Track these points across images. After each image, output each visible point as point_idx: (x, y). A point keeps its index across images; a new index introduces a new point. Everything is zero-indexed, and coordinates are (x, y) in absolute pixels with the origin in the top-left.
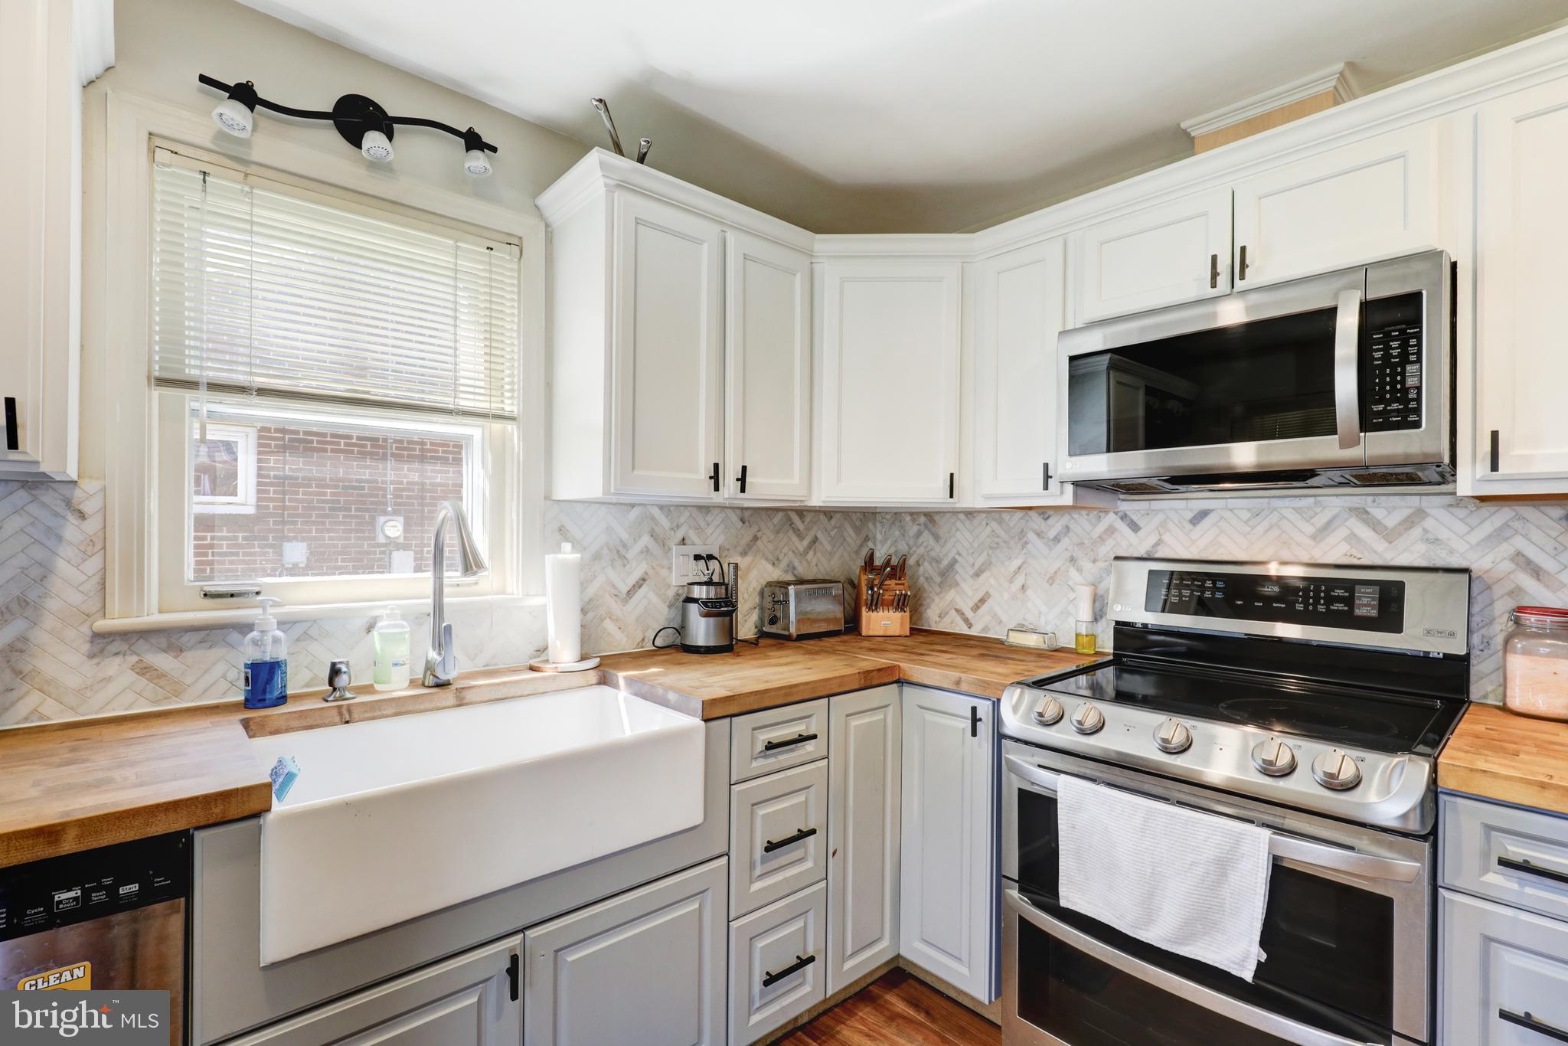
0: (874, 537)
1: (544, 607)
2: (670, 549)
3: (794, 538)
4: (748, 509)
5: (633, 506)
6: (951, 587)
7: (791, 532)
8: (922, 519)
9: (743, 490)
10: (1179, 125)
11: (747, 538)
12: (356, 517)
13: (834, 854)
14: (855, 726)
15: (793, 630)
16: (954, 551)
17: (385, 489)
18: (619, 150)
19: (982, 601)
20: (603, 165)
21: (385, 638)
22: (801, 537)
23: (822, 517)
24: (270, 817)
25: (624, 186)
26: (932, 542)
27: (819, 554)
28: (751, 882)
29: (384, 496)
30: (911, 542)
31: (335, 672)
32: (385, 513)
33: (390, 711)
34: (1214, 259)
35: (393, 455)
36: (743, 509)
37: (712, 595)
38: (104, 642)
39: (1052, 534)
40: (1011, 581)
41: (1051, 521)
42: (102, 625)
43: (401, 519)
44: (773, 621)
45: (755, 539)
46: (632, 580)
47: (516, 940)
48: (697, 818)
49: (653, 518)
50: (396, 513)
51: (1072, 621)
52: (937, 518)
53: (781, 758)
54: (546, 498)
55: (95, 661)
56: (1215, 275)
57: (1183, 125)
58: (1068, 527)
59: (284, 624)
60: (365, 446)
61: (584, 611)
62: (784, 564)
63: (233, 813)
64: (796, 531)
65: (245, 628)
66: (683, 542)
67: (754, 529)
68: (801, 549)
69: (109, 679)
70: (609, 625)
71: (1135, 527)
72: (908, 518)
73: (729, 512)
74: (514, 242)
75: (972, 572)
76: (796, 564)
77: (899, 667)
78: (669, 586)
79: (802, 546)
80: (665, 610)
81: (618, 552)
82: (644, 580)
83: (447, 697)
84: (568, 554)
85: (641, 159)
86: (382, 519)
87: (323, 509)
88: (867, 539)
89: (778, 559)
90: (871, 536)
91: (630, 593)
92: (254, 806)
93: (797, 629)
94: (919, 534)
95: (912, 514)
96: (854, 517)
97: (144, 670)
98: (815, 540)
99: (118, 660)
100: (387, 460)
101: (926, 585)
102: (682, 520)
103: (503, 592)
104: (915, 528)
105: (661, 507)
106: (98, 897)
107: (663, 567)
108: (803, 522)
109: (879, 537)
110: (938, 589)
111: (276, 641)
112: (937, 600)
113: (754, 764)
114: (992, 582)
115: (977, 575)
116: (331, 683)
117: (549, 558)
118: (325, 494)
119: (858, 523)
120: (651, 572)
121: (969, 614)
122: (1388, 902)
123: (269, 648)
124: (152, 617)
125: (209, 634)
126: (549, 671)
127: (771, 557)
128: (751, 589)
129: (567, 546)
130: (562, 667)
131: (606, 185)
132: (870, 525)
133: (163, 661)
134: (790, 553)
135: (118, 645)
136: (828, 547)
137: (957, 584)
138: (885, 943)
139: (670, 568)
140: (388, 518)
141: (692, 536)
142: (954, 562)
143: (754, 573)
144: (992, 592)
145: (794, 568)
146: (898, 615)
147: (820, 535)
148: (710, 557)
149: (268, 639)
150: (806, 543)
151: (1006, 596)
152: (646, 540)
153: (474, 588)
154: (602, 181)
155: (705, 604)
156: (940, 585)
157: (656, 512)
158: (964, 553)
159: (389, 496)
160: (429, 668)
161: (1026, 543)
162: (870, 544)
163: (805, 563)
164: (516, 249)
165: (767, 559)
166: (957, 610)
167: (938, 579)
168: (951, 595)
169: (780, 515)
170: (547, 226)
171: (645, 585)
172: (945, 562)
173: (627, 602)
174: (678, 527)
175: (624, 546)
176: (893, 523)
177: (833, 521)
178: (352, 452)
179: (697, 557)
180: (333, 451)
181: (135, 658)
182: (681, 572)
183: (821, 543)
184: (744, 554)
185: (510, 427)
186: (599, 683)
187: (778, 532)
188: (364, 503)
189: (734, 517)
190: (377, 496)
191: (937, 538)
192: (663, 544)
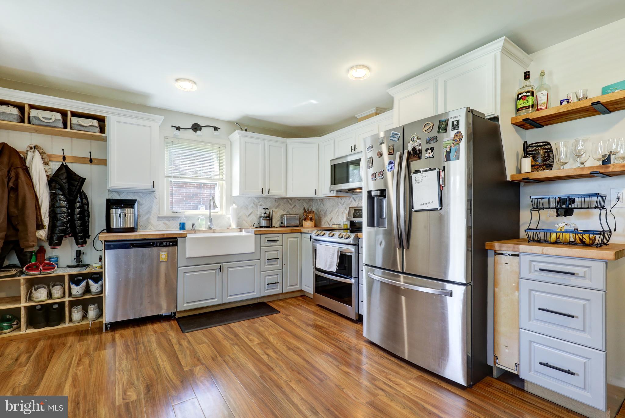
0: (312, 205)
1: (230, 217)
2: (258, 207)
3: (289, 205)
4: (276, 198)
5: (249, 197)
6: (326, 216)
7: (288, 204)
8: (321, 201)
9: (269, 194)
10: (355, 116)
11: (277, 205)
12: (192, 206)
13: (284, 265)
14: (289, 241)
15: (285, 225)
16: (326, 208)
17: (200, 197)
18: (242, 130)
19: (331, 219)
20: (238, 133)
21: (201, 220)
22: (291, 205)
23: (297, 200)
24: (187, 238)
25: (243, 136)
26: (323, 206)
27: (296, 209)
28: (265, 266)
29: (200, 200)
30: (319, 206)
31: (193, 225)
32: (200, 204)
33: (202, 232)
34: (351, 147)
35: (202, 187)
36: (275, 198)
37: (266, 216)
38: (160, 218)
39: (342, 203)
40: (336, 214)
41: (342, 200)
42: (159, 216)
43: (205, 206)
44: (282, 223)
45: (279, 205)
46: (249, 213)
47: (221, 264)
48: (253, 251)
49: (254, 200)
50: (203, 204)
51: (342, 221)
52: (323, 200)
53: (271, 244)
54: (231, 196)
55: (158, 221)
56: (352, 149)
57: (356, 116)
58: (345, 201)
59: (186, 217)
60: (194, 185)
61: (239, 219)
62: (287, 211)
63: (183, 236)
64: (290, 203)
65: (178, 217)
66: (261, 205)
67: (279, 203)
68: (291, 208)
69: (159, 225)
70: (244, 222)
71: (355, 201)
72: (318, 200)
73: (272, 199)
74: (224, 146)
75: (329, 212)
76: (290, 211)
77: (301, 230)
78: (258, 215)
79: (291, 207)
80: (257, 220)
81: (246, 207)
82: (252, 213)
83: (211, 231)
84: (235, 206)
85: (246, 131)
86: (199, 206)
87: (183, 203)
88: (310, 206)
89: (285, 210)
90: (311, 205)
91: (249, 216)
92: (185, 236)
93: (286, 224)
94: (321, 204)
95: (319, 199)
96: (306, 200)
97: (164, 223)
98: (295, 206)
99: (161, 221)
100: (200, 189)
101: (322, 216)
102: (261, 200)
103: (223, 214)
104: (320, 203)
105: (256, 198)
106: (168, 244)
107: (256, 210)
108: (292, 201)
109: (313, 205)
110: (324, 217)
111: (184, 219)
112: (324, 219)
113: (265, 244)
114: (333, 214)
115: (330, 213)
116: (192, 227)
117: (231, 207)
118: (184, 199)
119: (307, 202)
120: (253, 211)
121: (329, 222)
122: (352, 256)
123: (183, 220)
124: (165, 215)
125: (174, 218)
126: (230, 228)
127: (283, 209)
128: (278, 216)
129: (234, 205)
130: (233, 228)
131: (239, 136)
132: (311, 202)
133: (167, 222)
134: (288, 209)
135: (161, 219)
136: (299, 208)
137: (327, 216)
138: (298, 286)
139: (258, 211)
140: (201, 206)
141: (263, 204)
142: (327, 210)
143: (278, 213)
144: (333, 217)
145: (289, 212)
146: (311, 222)
147: (296, 204)
148: (267, 209)
149: (183, 219)
150: (292, 206)
151: (335, 217)
152: (252, 205)
153: (217, 213)
154: (238, 136)
155: (263, 218)
156: (324, 216)
157: (255, 199)
158: (328, 208)
159: (201, 200)
160: (209, 226)
161: (338, 205)
162: (311, 207)
163: (292, 211)
164: (224, 147)
165: (282, 210)
166: (327, 222)
167: (324, 215)
168: (326, 218)
169: (285, 200)
170: (230, 141)
171: (252, 214)
172: (325, 211)
173: (248, 217)
174: (260, 202)
175: (247, 206)
176: (316, 202)
177: (300, 201)
178: (191, 186)
179: (264, 209)
180: (193, 187)
181: (163, 221)
182: (261, 212)
183: (297, 207)
184: (276, 208)
185: (224, 182)
186: (240, 232)
187: (285, 203)
188: (194, 202)
189: (273, 200)
190: (198, 199)
191: (324, 205)
192: (256, 206)
